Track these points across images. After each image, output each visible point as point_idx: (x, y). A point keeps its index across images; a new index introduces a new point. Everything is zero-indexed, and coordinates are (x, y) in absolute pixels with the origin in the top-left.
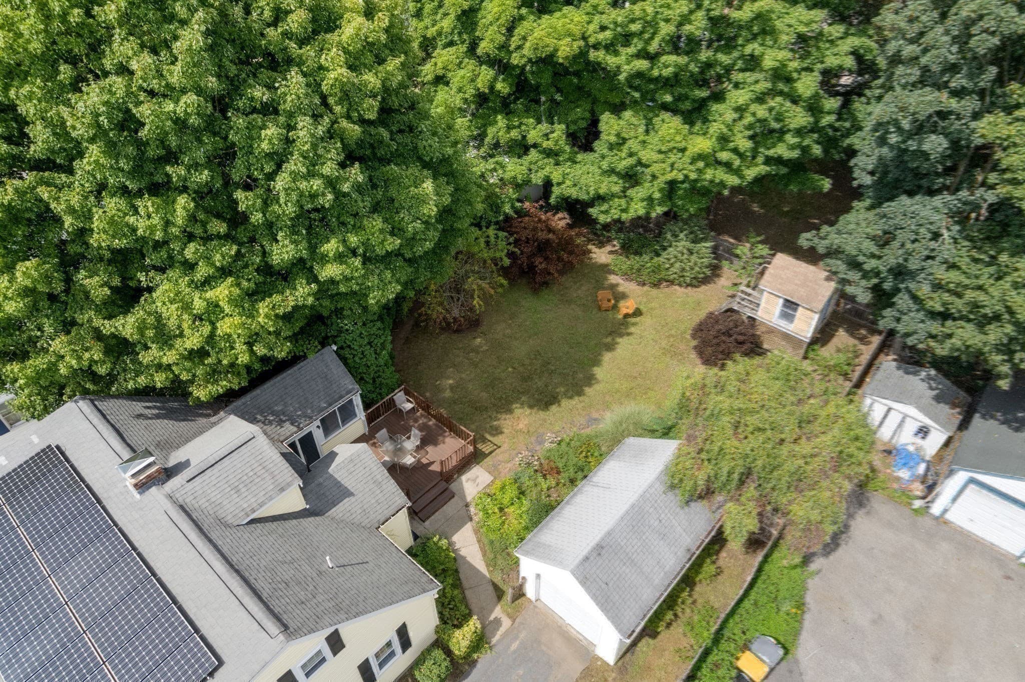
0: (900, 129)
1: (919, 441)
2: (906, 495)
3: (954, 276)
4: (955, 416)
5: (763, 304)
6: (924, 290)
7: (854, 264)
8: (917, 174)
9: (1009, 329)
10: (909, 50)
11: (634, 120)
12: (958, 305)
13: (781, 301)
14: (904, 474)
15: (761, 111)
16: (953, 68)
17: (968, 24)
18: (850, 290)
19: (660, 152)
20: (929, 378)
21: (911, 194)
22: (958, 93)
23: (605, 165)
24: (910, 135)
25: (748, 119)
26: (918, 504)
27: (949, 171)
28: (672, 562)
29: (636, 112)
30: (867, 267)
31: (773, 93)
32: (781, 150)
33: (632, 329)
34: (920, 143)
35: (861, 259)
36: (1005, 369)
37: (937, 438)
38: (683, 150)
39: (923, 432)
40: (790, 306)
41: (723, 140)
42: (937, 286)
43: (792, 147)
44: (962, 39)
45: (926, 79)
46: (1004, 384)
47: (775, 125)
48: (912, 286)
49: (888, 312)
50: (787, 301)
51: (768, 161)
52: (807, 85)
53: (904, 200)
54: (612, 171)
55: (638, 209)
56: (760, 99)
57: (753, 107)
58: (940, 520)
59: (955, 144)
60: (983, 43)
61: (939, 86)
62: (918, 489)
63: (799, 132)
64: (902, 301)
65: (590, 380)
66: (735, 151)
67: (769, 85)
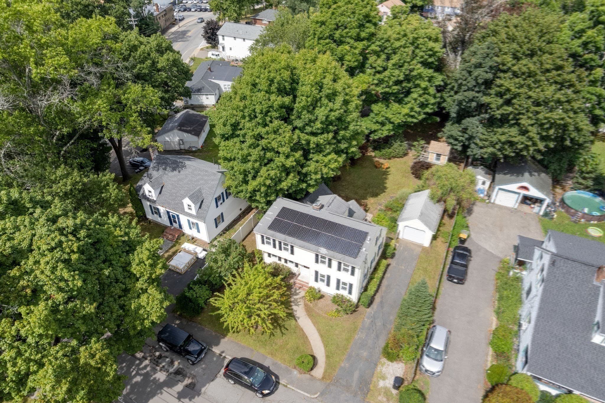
0: (466, 101)
1: (483, 186)
2: (483, 200)
3: (484, 137)
4: (490, 177)
5: (430, 157)
6: (478, 141)
7: (456, 140)
8: (468, 112)
9: (500, 145)
10: (464, 82)
11: (382, 106)
12: (487, 143)
13: (435, 155)
14: (482, 195)
15: (422, 99)
16: (475, 86)
17: (476, 77)
18: (455, 147)
19: (393, 114)
20: (482, 169)
21: (469, 117)
22: (478, 92)
23: (374, 120)
24: (467, 103)
25: (418, 102)
26: (487, 201)
27: (476, 110)
28: (436, 217)
29: (382, 103)
30: (460, 139)
31: (424, 94)
32: (428, 110)
33: (390, 173)
34: (471, 104)
35: (458, 137)
36: (501, 156)
37: (488, 183)
38: (400, 113)
39: (484, 183)
40: (439, 155)
41: (412, 109)
42: (481, 140)
43: (431, 109)
44: (476, 79)
45: (469, 89)
46: (502, 161)
47: (426, 103)
48: (475, 141)
49: (469, 150)
50: (437, 154)
51: (425, 113)
52: (432, 91)
53: (468, 119)
54: (377, 122)
55: (385, 133)
56: (420, 96)
57: (419, 98)
58: (493, 203)
59: (478, 104)
60: (480, 81)
61: (473, 90)
62: (486, 198)
63: (433, 104)
64: (473, 146)
65: (385, 188)
66: (416, 112)
67: (423, 92)
